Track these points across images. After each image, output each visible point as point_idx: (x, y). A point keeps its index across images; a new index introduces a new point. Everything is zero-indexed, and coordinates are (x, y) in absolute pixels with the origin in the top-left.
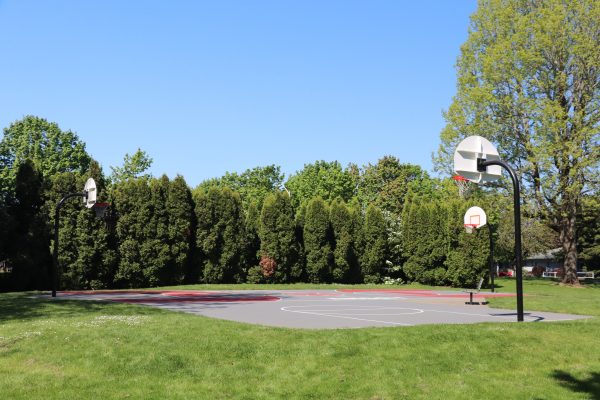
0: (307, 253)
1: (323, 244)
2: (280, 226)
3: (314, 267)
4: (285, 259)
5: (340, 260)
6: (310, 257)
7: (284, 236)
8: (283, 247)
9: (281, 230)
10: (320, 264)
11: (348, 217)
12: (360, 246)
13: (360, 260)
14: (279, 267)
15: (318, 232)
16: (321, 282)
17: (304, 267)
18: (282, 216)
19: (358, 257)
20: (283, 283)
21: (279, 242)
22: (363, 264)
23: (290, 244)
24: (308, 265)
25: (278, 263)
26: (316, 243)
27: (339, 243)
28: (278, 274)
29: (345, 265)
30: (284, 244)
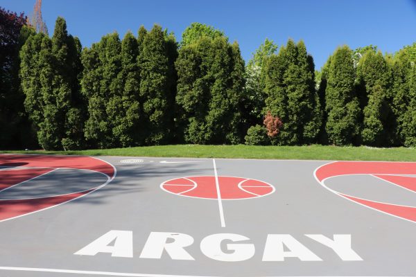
0: (329, 111)
1: (347, 101)
2: (288, 79)
3: (335, 127)
4: (295, 118)
5: (371, 119)
6: (331, 115)
7: (293, 90)
8: (291, 103)
9: (290, 83)
10: (343, 124)
11: (386, 69)
12: (401, 103)
13: (399, 119)
14: (286, 126)
15: (340, 86)
16: (344, 143)
17: (323, 127)
18: (292, 67)
19: (398, 116)
20: (292, 144)
21: (287, 98)
22: (404, 124)
23: (300, 100)
24: (328, 124)
25: (284, 122)
26: (339, 98)
27: (371, 98)
28: (286, 134)
29: (377, 126)
30: (292, 100)
